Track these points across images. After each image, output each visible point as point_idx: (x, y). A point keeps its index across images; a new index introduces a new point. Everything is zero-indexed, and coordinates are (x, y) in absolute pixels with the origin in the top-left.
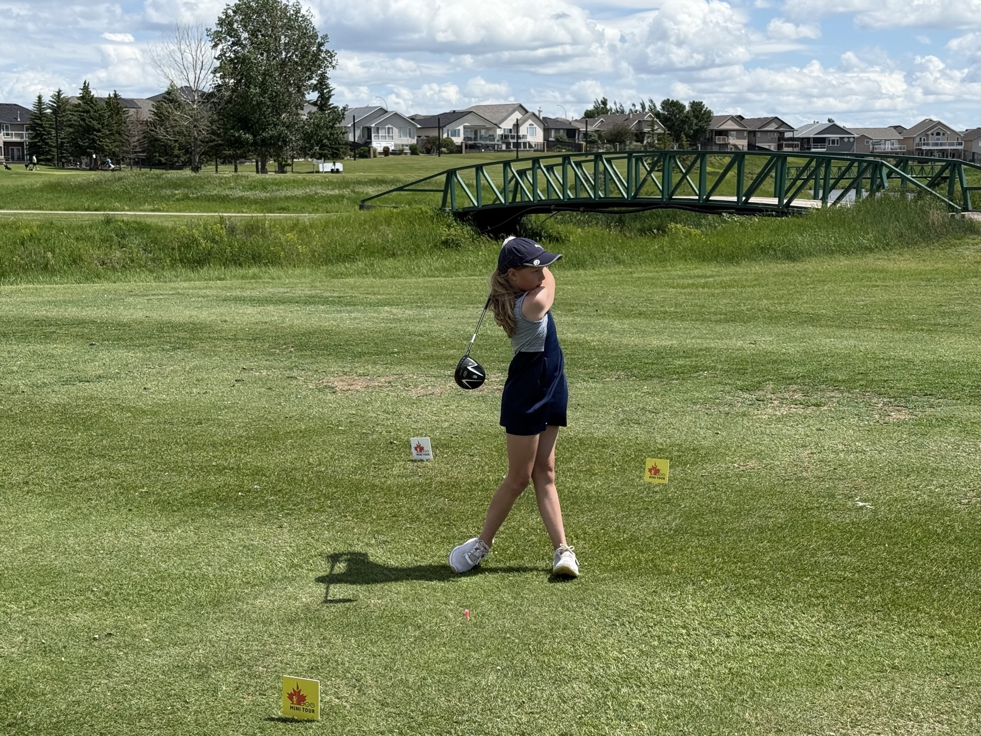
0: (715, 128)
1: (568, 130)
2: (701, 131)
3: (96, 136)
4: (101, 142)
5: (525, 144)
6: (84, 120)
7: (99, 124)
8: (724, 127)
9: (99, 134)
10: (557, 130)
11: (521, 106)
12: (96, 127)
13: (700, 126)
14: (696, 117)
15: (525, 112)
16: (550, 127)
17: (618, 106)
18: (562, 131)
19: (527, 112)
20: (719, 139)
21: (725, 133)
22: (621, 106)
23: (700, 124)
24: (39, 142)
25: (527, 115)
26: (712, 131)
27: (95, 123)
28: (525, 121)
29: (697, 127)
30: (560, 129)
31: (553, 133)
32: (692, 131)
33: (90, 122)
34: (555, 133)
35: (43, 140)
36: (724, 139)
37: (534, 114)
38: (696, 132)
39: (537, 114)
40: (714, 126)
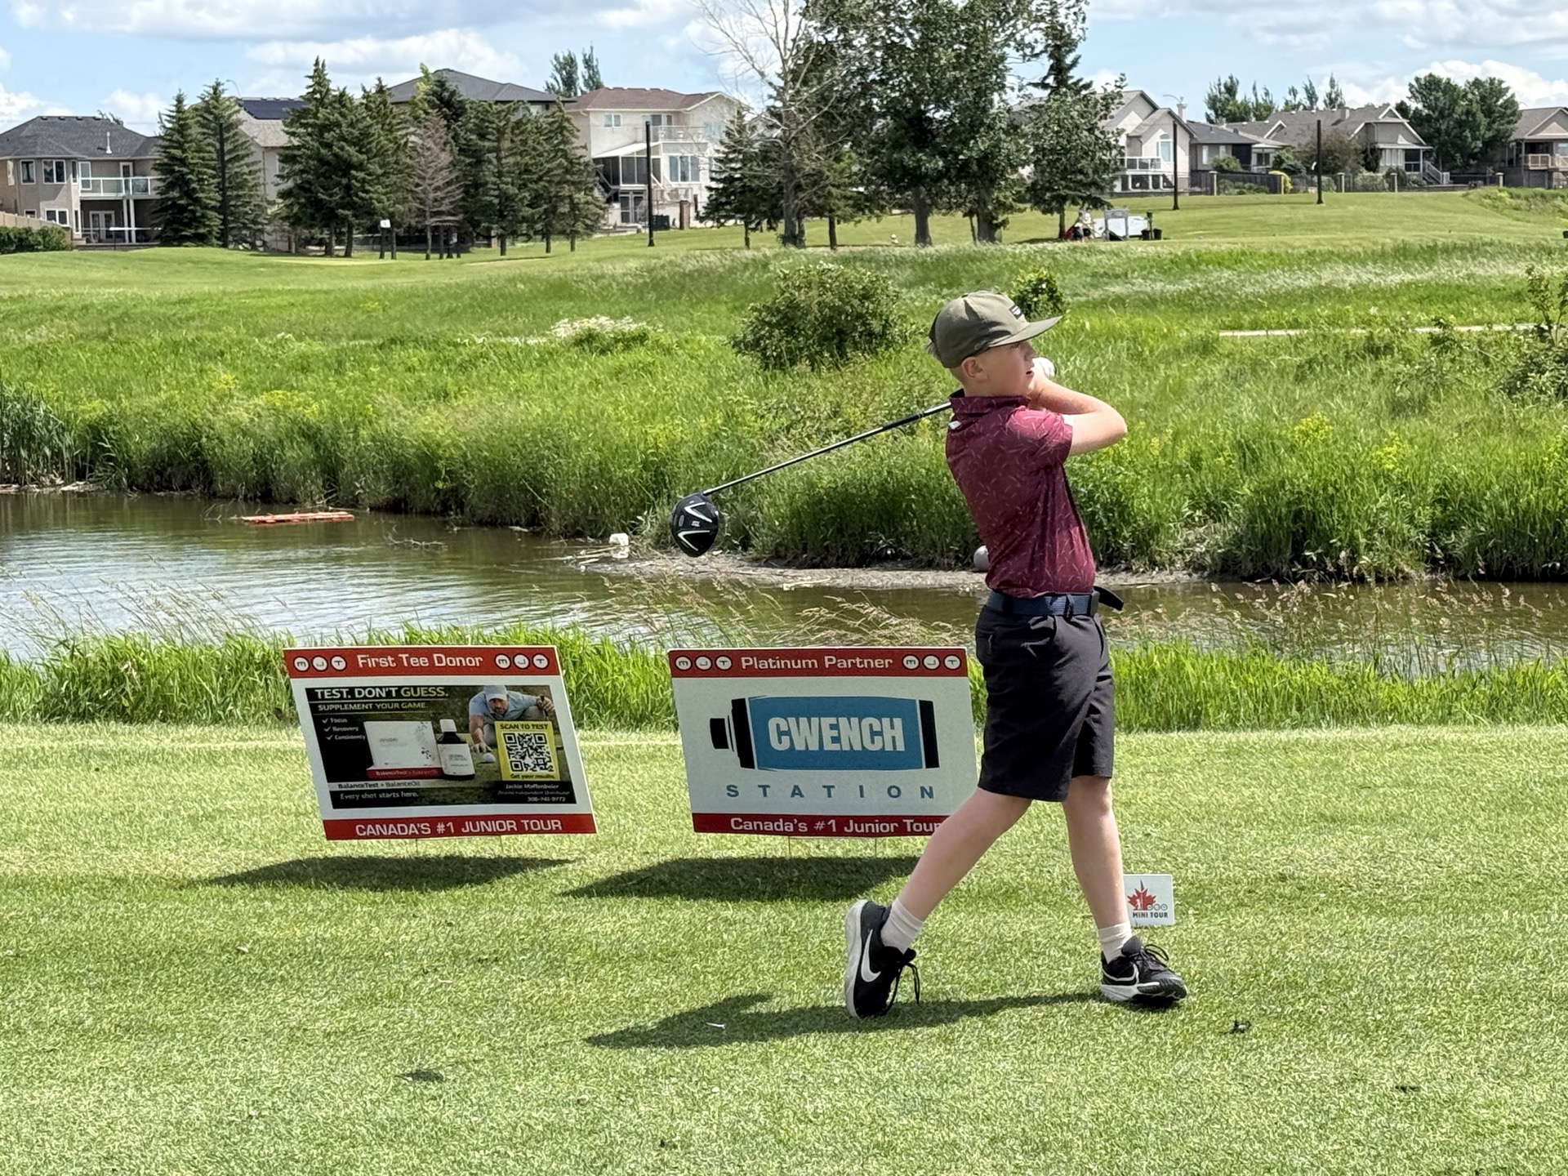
0: (1526, 137)
1: (1234, 145)
2: (1495, 142)
3: (355, 178)
4: (367, 192)
5: (1156, 178)
6: (329, 146)
7: (360, 151)
8: (1544, 135)
9: (361, 175)
10: (1214, 146)
11: (1143, 96)
12: (355, 159)
13: (1498, 131)
14: (1488, 113)
15: (1150, 109)
16: (1201, 141)
17: (1261, 93)
18: (1222, 149)
19: (1155, 108)
20: (1535, 161)
21: (1545, 147)
22: (1267, 94)
23: (1495, 126)
24: (180, 198)
25: (1157, 115)
26: (1518, 143)
27: (352, 150)
28: (1153, 129)
29: (1489, 134)
30: (1218, 145)
31: (1205, 152)
32: (1480, 144)
33: (342, 149)
34: (1210, 154)
35: (189, 194)
36: (1545, 161)
37: (1170, 113)
38: (1489, 144)
39: (1176, 111)
40: (1523, 131)
